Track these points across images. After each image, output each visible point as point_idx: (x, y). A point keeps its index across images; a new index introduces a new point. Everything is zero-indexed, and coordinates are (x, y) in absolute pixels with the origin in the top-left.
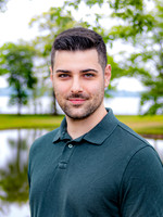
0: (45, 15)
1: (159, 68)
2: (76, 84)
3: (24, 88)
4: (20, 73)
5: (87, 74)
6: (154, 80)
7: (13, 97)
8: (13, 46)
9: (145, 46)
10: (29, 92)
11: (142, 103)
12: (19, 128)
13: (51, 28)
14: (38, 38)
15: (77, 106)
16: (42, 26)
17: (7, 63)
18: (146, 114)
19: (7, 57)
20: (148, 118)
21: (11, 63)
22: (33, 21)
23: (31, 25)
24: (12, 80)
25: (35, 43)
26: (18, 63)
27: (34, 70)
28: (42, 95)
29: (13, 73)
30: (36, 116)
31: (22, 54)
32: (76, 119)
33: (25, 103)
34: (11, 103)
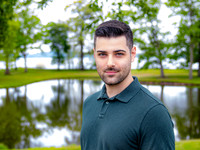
0: (75, 3)
1: (150, 38)
2: (110, 61)
3: (62, 52)
4: (59, 42)
5: (118, 53)
6: (147, 46)
7: (54, 58)
8: (54, 24)
9: (141, 24)
10: (65, 55)
11: (139, 62)
12: (59, 79)
13: (79, 12)
14: (71, 19)
15: (111, 76)
16: (73, 11)
17: (50, 35)
18: (142, 69)
19: (50, 32)
20: (143, 71)
21: (53, 35)
22: (67, 7)
23: (65, 10)
24: (53, 47)
25: (69, 22)
26: (57, 36)
27: (68, 40)
28: (74, 57)
29: (54, 42)
30: (70, 70)
31: (60, 29)
32: (111, 85)
33: (63, 62)
34: (53, 62)
